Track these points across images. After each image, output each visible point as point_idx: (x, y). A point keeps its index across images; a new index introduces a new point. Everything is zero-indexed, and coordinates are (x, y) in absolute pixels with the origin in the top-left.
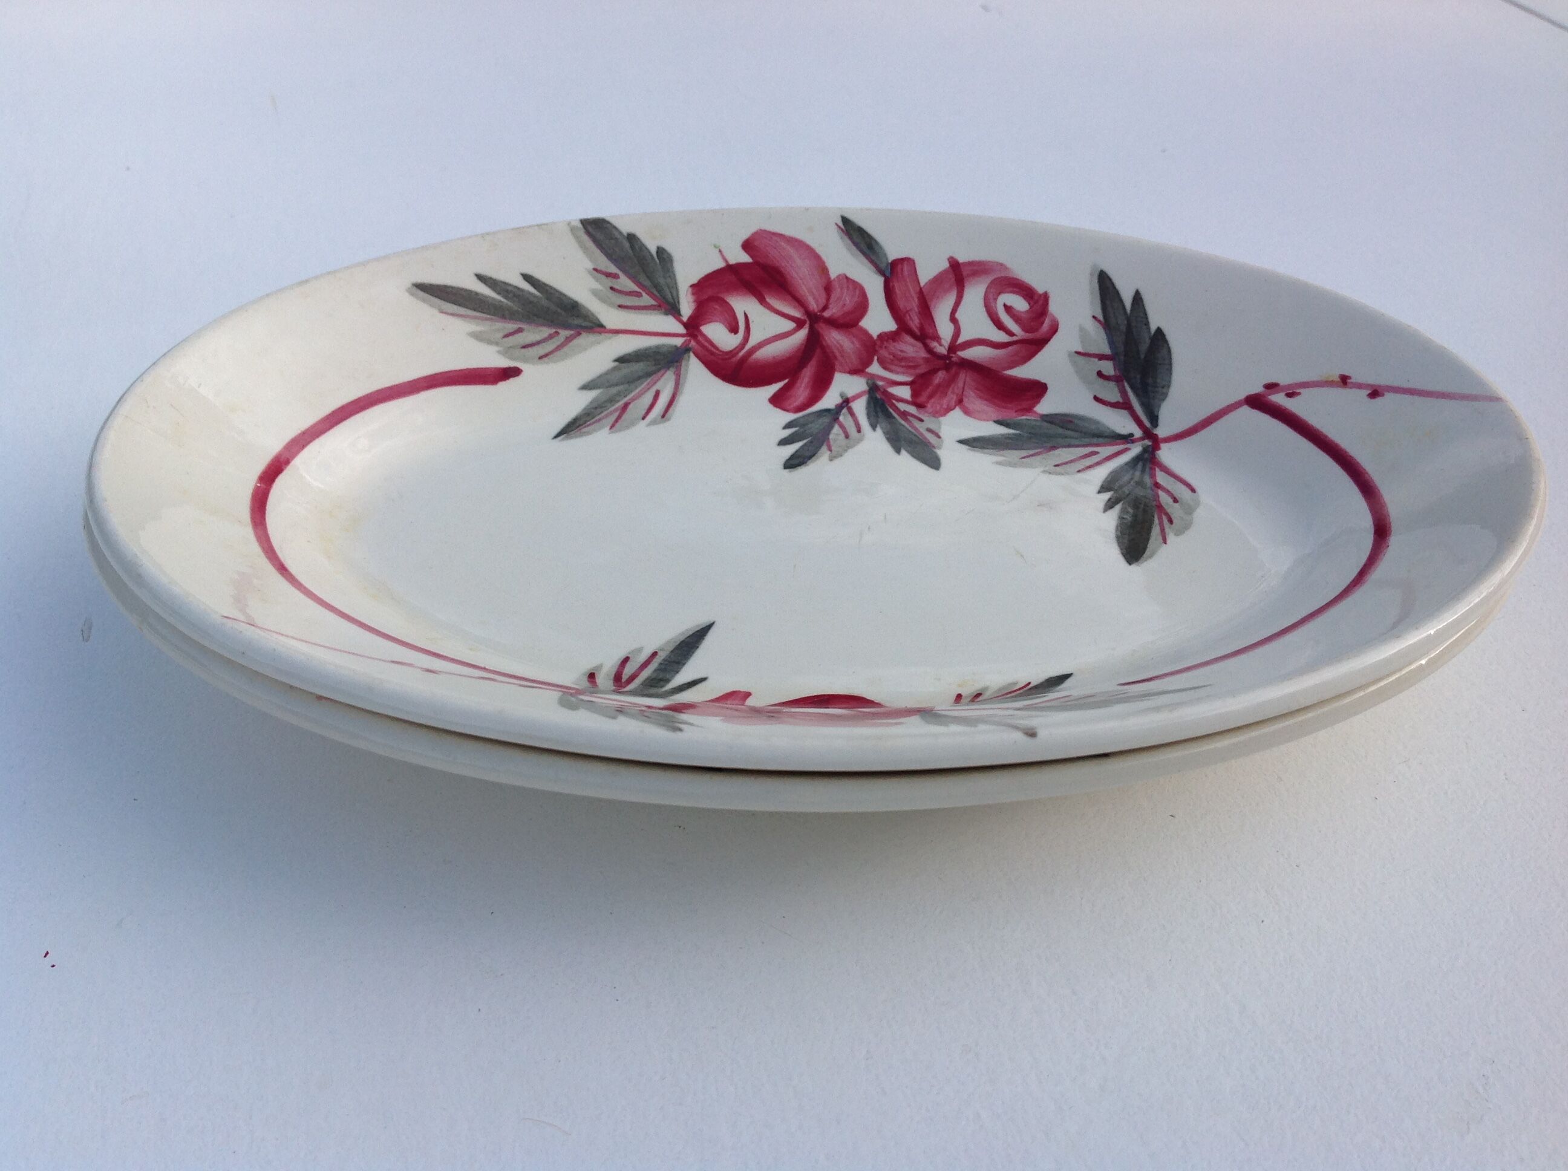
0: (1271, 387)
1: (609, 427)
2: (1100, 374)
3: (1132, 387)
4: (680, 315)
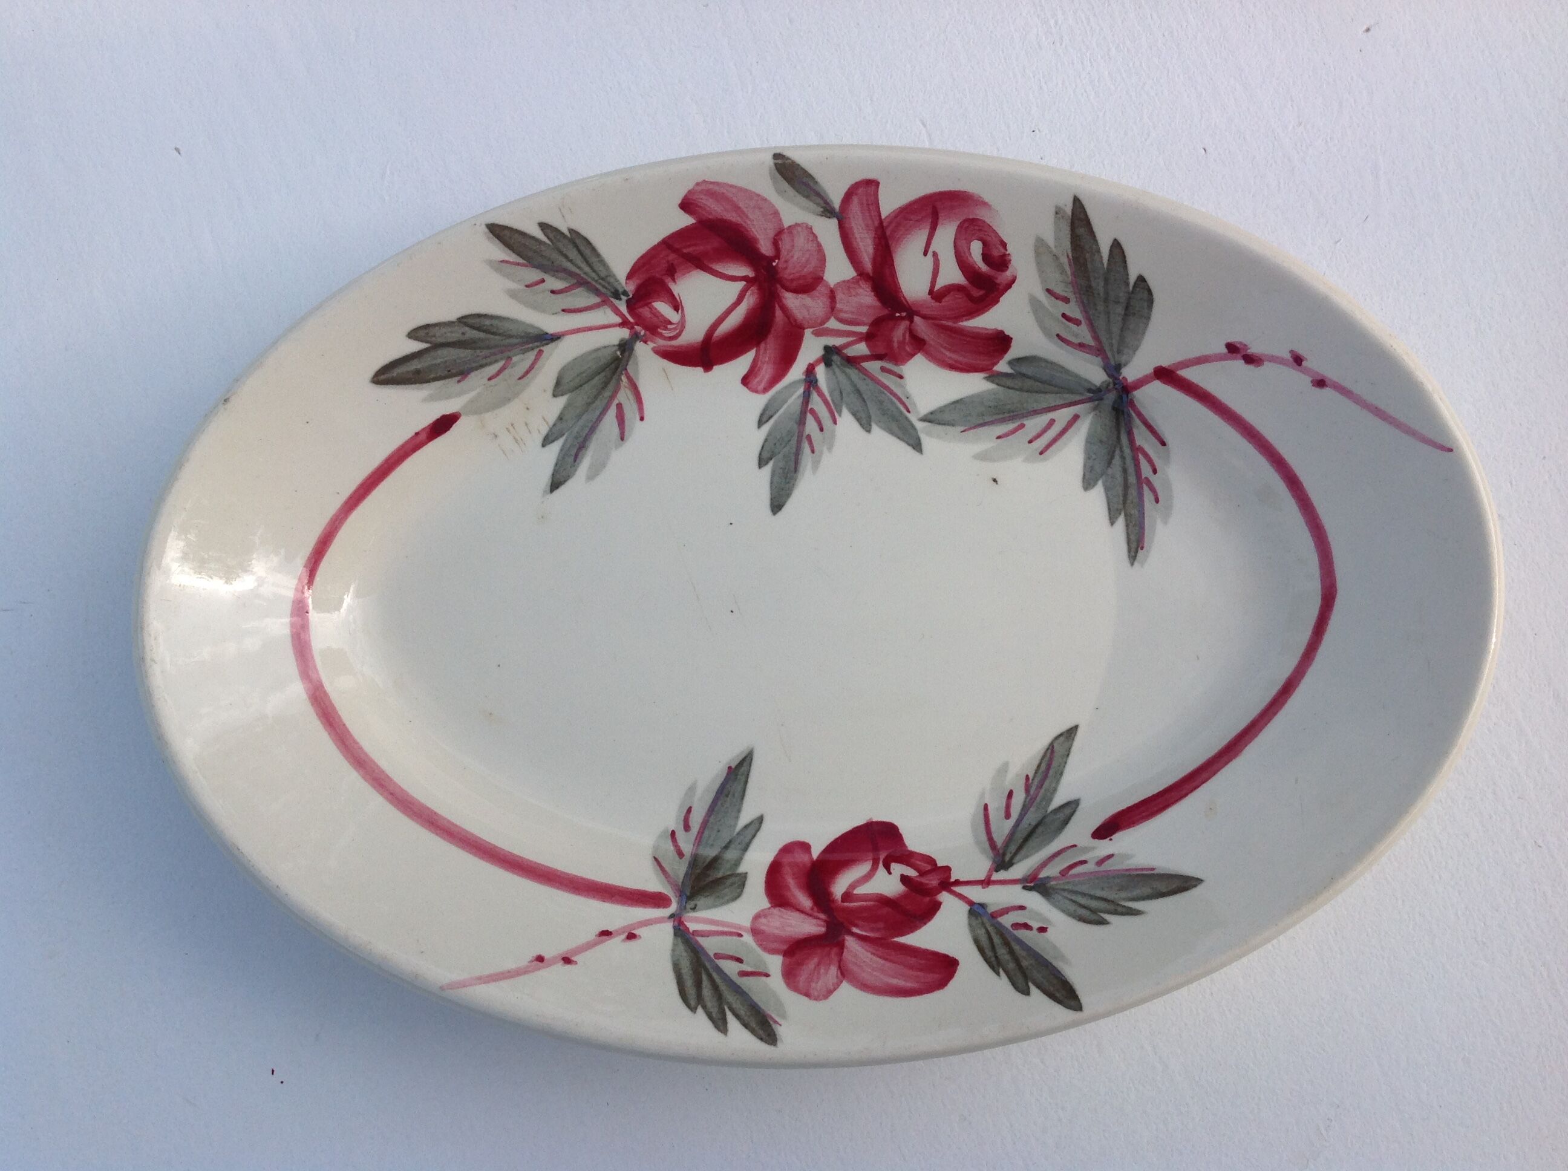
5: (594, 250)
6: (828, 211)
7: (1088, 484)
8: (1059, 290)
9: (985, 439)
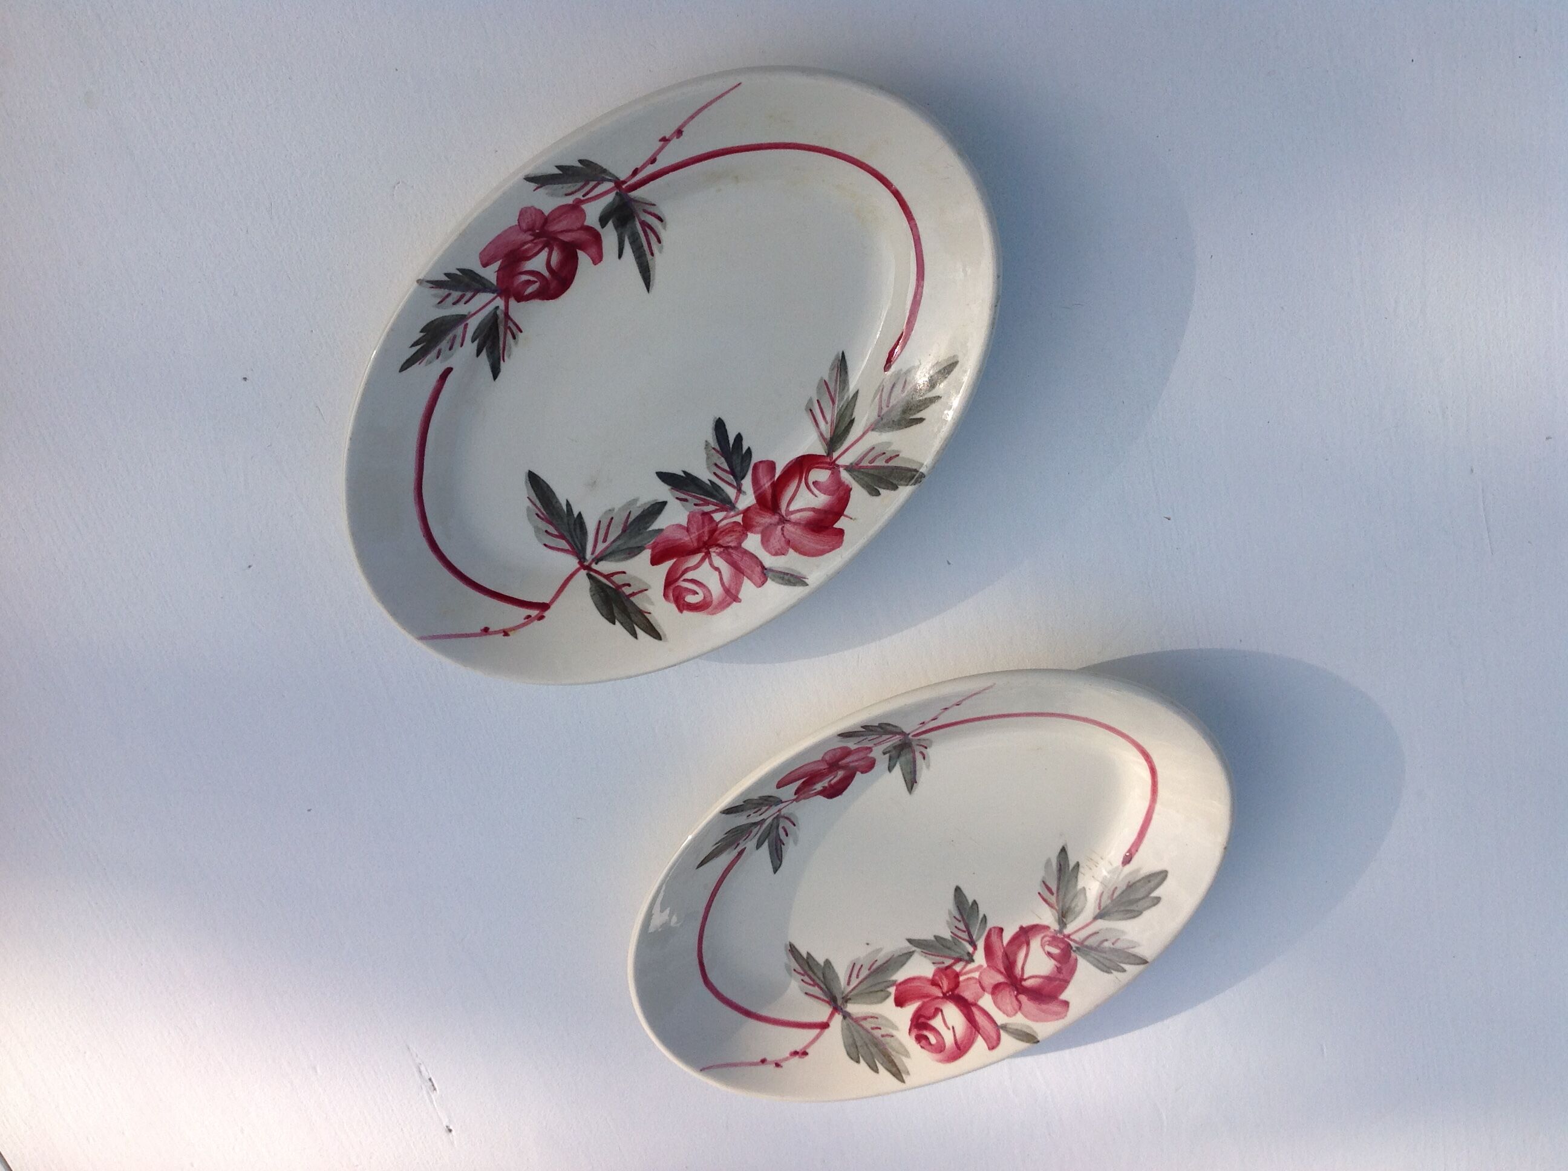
0: (541, 618)
1: (827, 381)
2: (629, 585)
3: (610, 587)
4: (845, 469)
5: (1097, 967)
6: (1004, 1027)
7: (828, 962)
8: (888, 1039)
9: (881, 958)
